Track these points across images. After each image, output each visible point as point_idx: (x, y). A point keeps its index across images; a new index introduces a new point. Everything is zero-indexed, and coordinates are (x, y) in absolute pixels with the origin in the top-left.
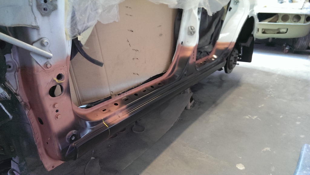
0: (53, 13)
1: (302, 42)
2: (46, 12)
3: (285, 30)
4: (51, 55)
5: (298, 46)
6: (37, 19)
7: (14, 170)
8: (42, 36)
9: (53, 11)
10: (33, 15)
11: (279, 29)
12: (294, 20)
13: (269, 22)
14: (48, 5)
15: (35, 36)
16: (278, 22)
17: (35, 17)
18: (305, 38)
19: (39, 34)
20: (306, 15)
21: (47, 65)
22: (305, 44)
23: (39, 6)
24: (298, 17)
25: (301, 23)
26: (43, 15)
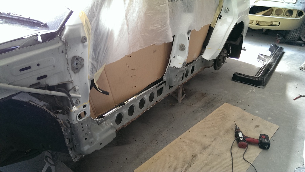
0: (81, 70)
1: (294, 34)
2: (77, 70)
3: (277, 24)
4: (80, 96)
5: (289, 37)
6: (72, 77)
7: (48, 157)
8: (74, 85)
9: (81, 68)
10: (70, 75)
11: (272, 22)
12: (287, 15)
13: (262, 15)
14: (78, 66)
15: (70, 87)
16: (272, 16)
17: (71, 75)
18: (296, 30)
19: (73, 85)
20: (298, 10)
21: (77, 102)
22: (296, 36)
23: (73, 69)
24: (290, 12)
25: (293, 18)
26: (75, 73)
